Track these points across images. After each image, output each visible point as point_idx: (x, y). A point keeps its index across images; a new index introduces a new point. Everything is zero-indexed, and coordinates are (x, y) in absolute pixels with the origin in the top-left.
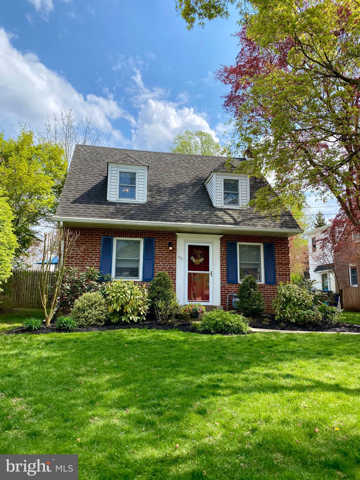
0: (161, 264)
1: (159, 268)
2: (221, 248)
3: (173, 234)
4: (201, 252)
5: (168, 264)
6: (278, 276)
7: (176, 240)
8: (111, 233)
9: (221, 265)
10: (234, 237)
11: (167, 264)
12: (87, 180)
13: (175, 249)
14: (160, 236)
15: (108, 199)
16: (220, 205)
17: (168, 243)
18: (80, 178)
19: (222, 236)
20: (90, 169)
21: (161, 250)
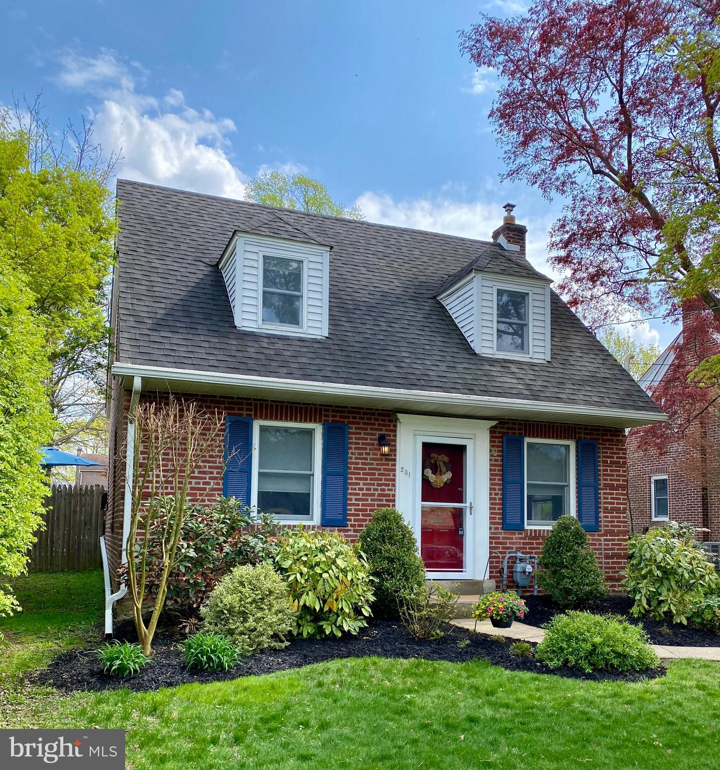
0: (361, 486)
1: (358, 494)
2: (491, 451)
3: (389, 415)
4: (446, 459)
5: (378, 485)
6: (604, 512)
7: (395, 431)
8: (248, 410)
9: (491, 489)
10: (517, 427)
11: (376, 487)
12: (171, 272)
13: (393, 450)
14: (360, 418)
15: (236, 324)
16: (489, 351)
17: (377, 437)
18: (153, 265)
19: (494, 423)
20: (170, 244)
21: (362, 454)
